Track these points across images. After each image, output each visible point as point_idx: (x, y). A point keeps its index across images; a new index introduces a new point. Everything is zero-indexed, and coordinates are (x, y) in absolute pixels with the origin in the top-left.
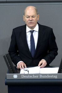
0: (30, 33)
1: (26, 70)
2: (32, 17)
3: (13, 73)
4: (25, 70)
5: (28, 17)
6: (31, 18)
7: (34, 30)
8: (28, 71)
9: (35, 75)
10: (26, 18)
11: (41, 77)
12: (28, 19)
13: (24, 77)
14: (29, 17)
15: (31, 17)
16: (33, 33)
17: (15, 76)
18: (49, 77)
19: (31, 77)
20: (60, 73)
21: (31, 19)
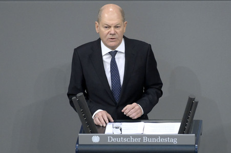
0: (109, 56)
1: (116, 128)
2: (116, 27)
3: (92, 132)
4: (114, 126)
5: (106, 27)
6: (112, 30)
7: (116, 50)
8: (121, 130)
9: (135, 136)
10: (103, 29)
11: (146, 141)
12: (106, 31)
13: (113, 140)
14: (109, 27)
15: (112, 28)
16: (116, 57)
17: (96, 139)
18: (160, 141)
19: (126, 140)
20: (184, 133)
21: (113, 32)
